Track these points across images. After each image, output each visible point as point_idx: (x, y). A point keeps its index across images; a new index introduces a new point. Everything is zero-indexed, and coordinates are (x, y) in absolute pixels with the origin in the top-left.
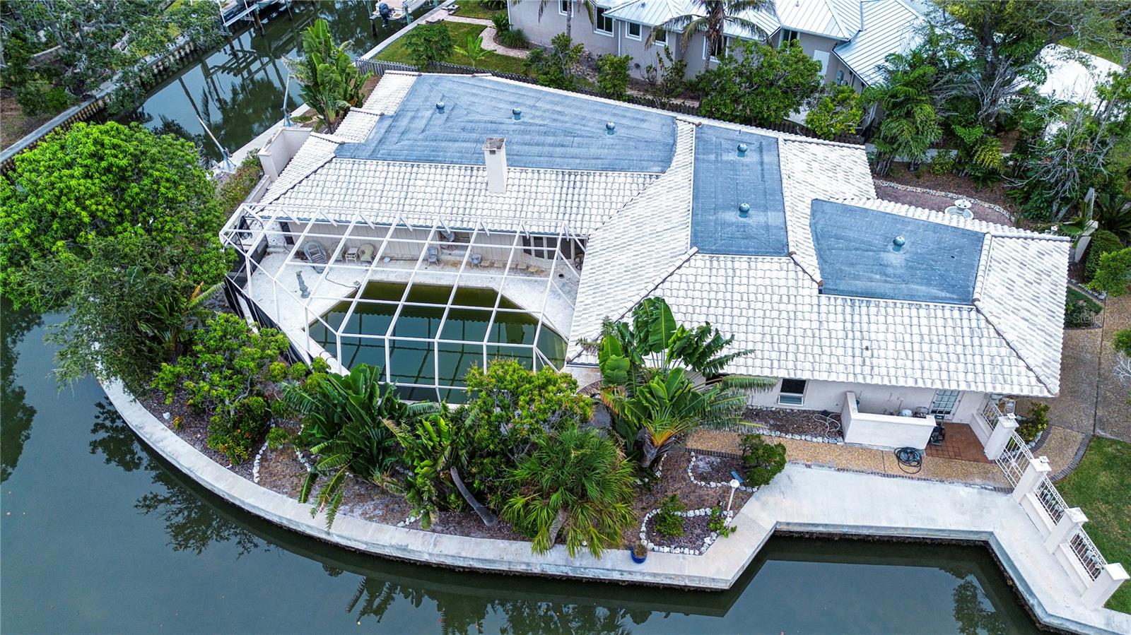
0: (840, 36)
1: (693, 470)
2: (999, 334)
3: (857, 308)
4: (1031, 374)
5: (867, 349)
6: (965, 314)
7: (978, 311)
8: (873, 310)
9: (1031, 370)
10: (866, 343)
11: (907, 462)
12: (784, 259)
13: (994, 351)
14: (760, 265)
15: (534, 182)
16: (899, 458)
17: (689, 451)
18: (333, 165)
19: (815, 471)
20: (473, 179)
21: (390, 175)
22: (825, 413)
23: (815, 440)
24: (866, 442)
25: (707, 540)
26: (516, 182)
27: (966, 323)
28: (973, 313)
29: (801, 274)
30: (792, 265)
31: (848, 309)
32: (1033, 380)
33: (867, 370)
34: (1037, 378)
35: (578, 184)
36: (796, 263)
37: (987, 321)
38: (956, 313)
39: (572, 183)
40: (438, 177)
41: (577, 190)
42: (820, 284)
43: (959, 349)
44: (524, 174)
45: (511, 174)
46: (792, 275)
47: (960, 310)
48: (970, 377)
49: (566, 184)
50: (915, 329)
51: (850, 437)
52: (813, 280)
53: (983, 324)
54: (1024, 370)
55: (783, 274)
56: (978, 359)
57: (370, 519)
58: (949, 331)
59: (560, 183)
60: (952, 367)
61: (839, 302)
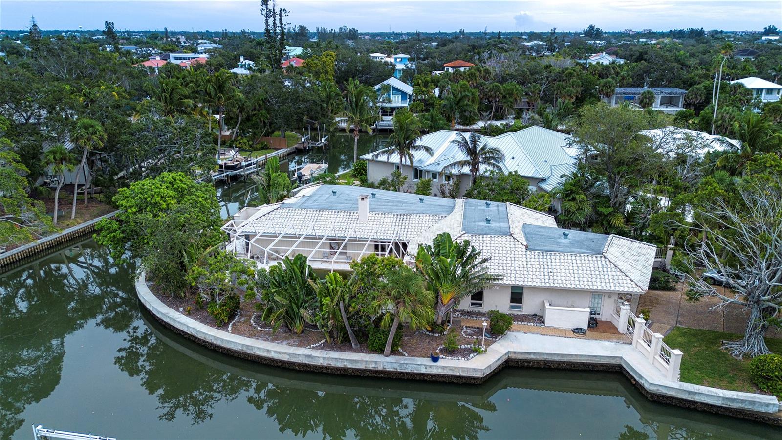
0: (540, 177)
1: (464, 332)
2: (616, 267)
3: (545, 257)
4: (633, 283)
5: (551, 272)
6: (599, 259)
7: (605, 257)
8: (553, 257)
9: (633, 281)
10: (550, 270)
11: (578, 333)
12: (508, 236)
13: (614, 273)
14: (496, 239)
15: (382, 218)
16: (574, 332)
17: (463, 326)
18: (278, 210)
19: (529, 335)
20: (351, 216)
21: (308, 215)
22: (535, 315)
23: (529, 324)
24: (556, 326)
25: (472, 355)
26: (373, 218)
27: (599, 262)
28: (603, 259)
29: (517, 243)
30: (512, 239)
31: (541, 257)
32: (634, 286)
33: (551, 281)
34: (636, 284)
35: (405, 219)
36: (514, 238)
37: (610, 261)
38: (594, 258)
39: (402, 219)
40: (333, 216)
41: (404, 222)
42: (526, 246)
43: (597, 273)
44: (377, 215)
45: (371, 215)
46: (512, 243)
47: (596, 257)
48: (603, 284)
49: (398, 219)
50: (575, 265)
51: (548, 322)
52: (523, 245)
53: (608, 262)
54: (629, 281)
55: (508, 242)
56: (606, 277)
57: (292, 345)
58: (592, 265)
59: (395, 219)
60: (594, 280)
61: (536, 253)
